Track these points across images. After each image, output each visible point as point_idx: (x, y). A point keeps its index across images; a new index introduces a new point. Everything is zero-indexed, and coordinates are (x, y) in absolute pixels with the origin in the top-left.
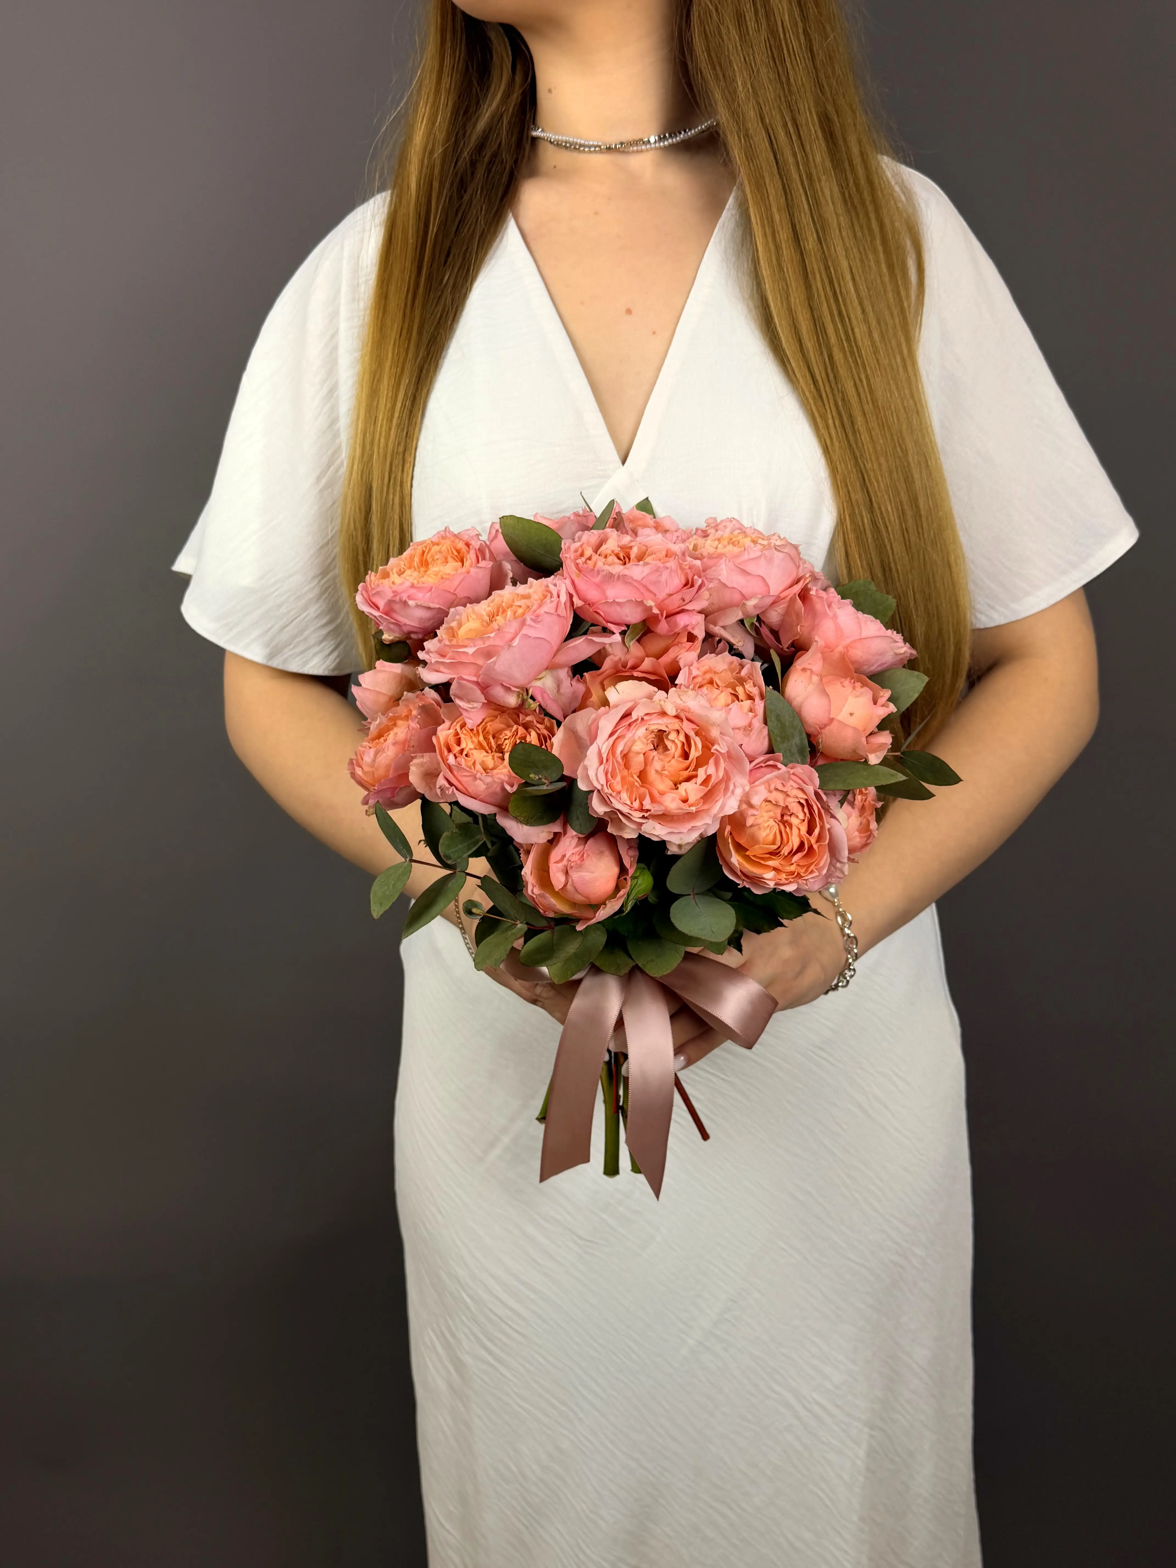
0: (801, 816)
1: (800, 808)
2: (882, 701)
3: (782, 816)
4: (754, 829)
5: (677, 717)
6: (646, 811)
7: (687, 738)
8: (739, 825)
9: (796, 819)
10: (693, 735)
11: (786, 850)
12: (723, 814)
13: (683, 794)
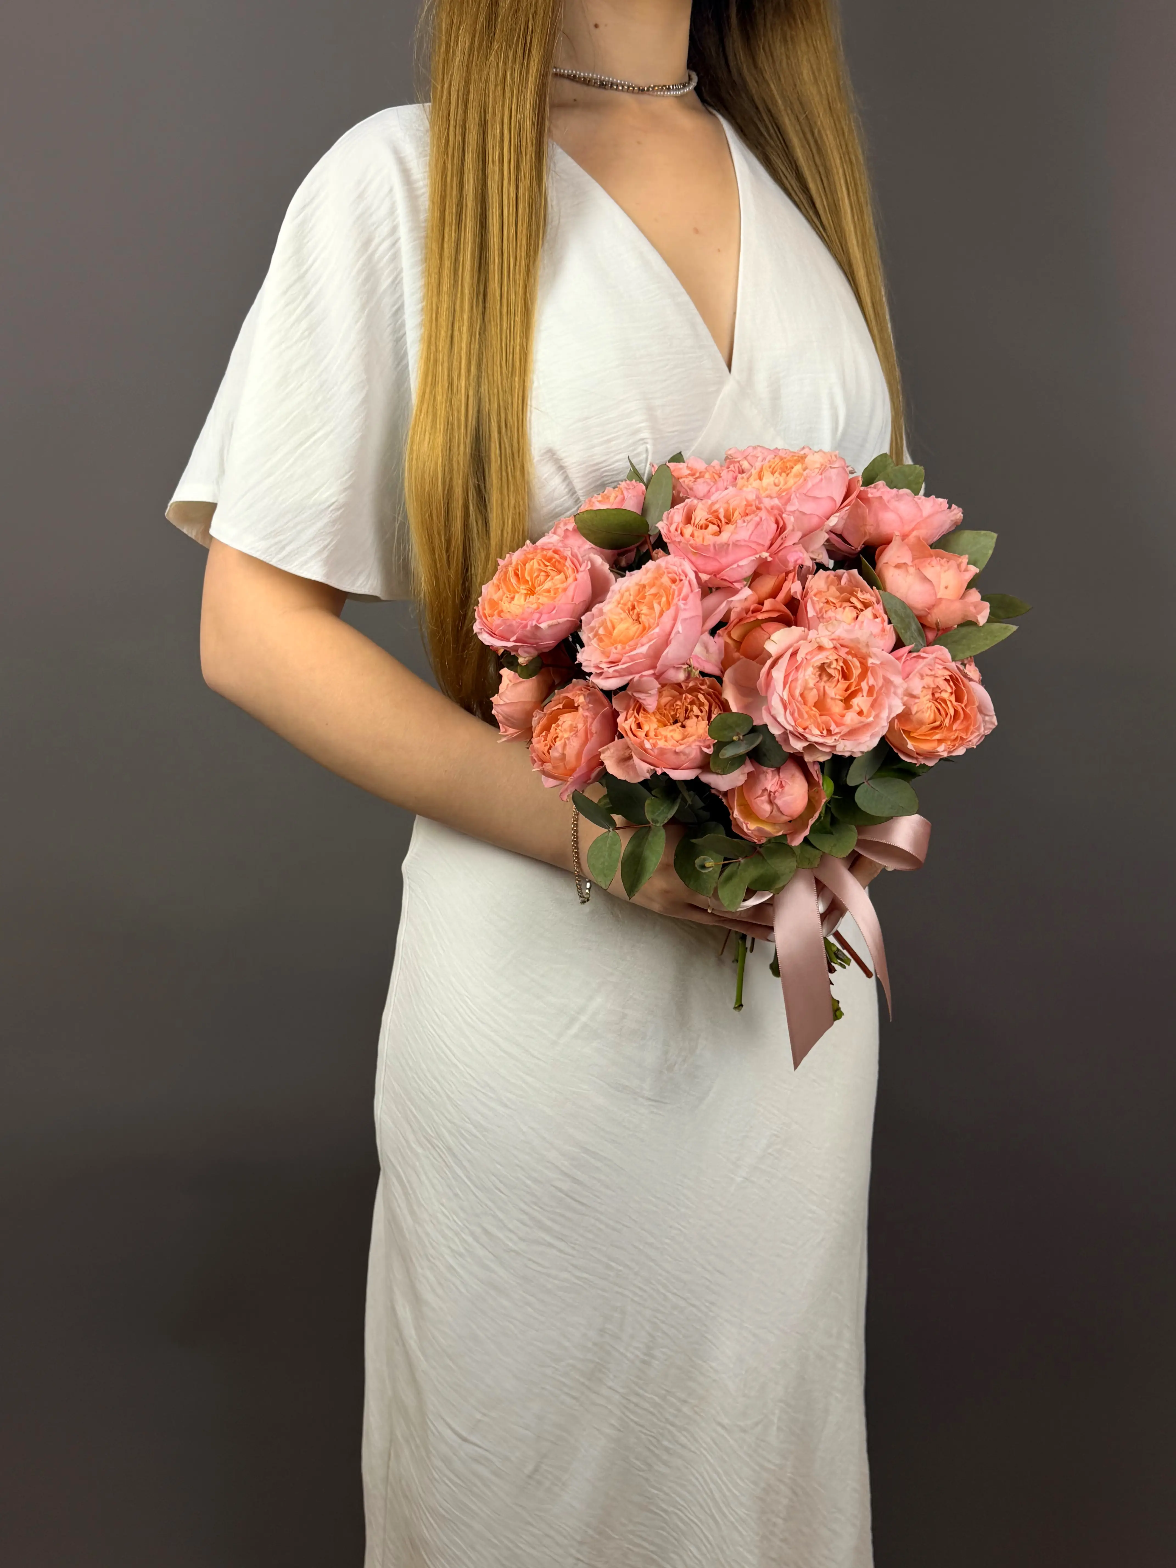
0: (949, 690)
1: (946, 683)
2: (964, 566)
3: (933, 694)
4: (918, 714)
5: (835, 648)
6: (836, 734)
7: (845, 662)
8: (905, 716)
9: (947, 694)
10: (849, 657)
11: (947, 722)
12: (894, 715)
13: (858, 709)
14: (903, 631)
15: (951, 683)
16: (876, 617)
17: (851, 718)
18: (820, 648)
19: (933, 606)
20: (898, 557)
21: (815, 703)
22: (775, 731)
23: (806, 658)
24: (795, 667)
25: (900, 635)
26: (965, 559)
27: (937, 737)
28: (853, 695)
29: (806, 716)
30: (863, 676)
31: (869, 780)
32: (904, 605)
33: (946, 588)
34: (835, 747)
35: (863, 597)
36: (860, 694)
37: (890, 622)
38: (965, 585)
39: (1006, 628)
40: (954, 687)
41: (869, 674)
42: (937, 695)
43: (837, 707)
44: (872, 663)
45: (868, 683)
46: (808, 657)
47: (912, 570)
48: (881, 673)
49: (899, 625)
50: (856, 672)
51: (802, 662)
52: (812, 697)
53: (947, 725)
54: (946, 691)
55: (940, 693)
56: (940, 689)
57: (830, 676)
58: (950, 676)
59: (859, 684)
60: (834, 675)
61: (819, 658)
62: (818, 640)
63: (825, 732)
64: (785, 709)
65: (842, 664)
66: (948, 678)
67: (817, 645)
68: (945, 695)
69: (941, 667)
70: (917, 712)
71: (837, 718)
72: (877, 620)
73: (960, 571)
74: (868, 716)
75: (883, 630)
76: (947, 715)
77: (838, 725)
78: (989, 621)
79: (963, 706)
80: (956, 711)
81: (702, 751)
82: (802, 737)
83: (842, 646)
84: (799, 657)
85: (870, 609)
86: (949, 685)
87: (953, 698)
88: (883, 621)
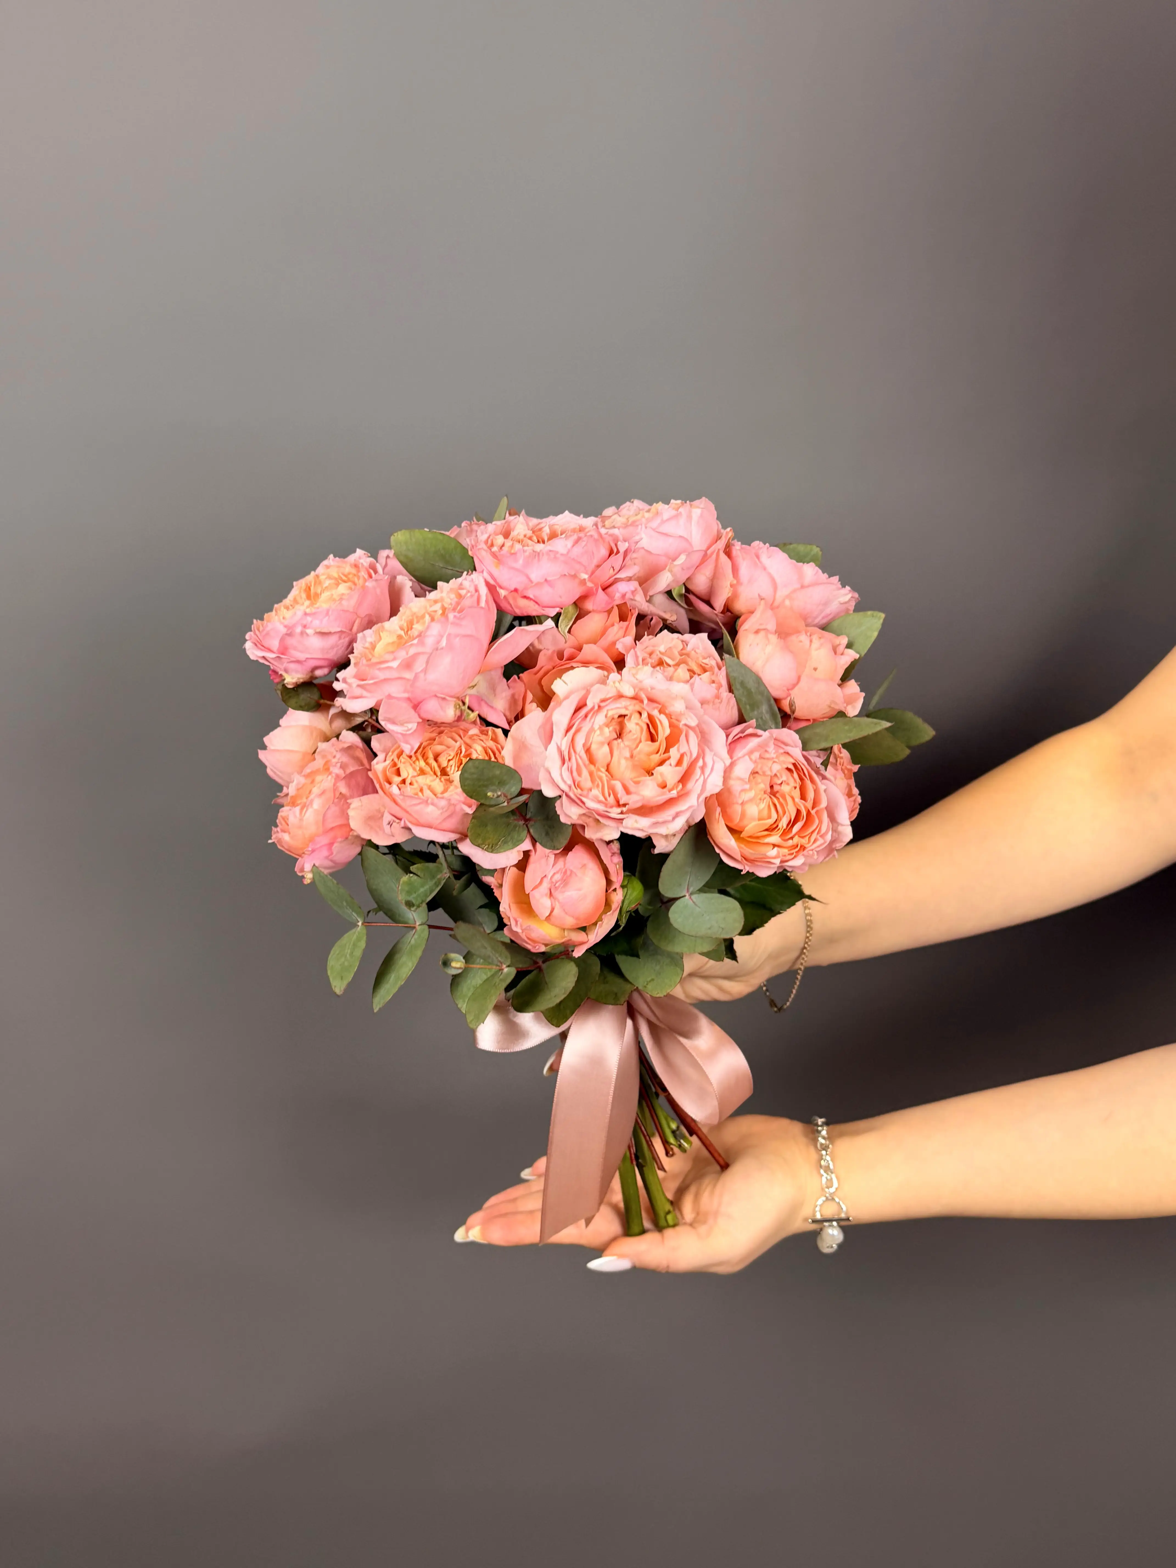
0: (791, 782)
1: (789, 774)
2: (842, 650)
3: (772, 787)
5: (635, 697)
6: (624, 805)
7: (650, 717)
8: (724, 799)
9: (789, 787)
11: (783, 823)
16: (712, 682)
18: (620, 696)
19: (793, 687)
20: (760, 624)
21: (607, 765)
23: (599, 706)
24: (583, 714)
26: (842, 641)
27: (769, 840)
28: (661, 763)
29: (587, 776)
30: (672, 740)
31: (692, 892)
32: (759, 681)
34: (622, 822)
35: (704, 660)
38: (842, 673)
39: (880, 725)
40: (798, 781)
41: (683, 738)
43: (631, 773)
45: (678, 750)
46: (602, 704)
48: (695, 740)
49: (744, 699)
50: (664, 732)
53: (785, 827)
54: (788, 784)
55: (780, 784)
56: (779, 779)
57: (630, 734)
58: (794, 765)
59: (667, 751)
60: (634, 732)
61: (614, 709)
62: (617, 684)
63: (611, 800)
65: (645, 719)
66: (791, 767)
67: (615, 692)
68: (785, 789)
69: (782, 752)
70: (737, 801)
71: (631, 787)
73: (835, 653)
74: (670, 791)
76: (784, 813)
77: (628, 792)
78: (860, 714)
80: (798, 812)
82: (578, 802)
84: (589, 704)
85: (707, 674)
88: (720, 686)
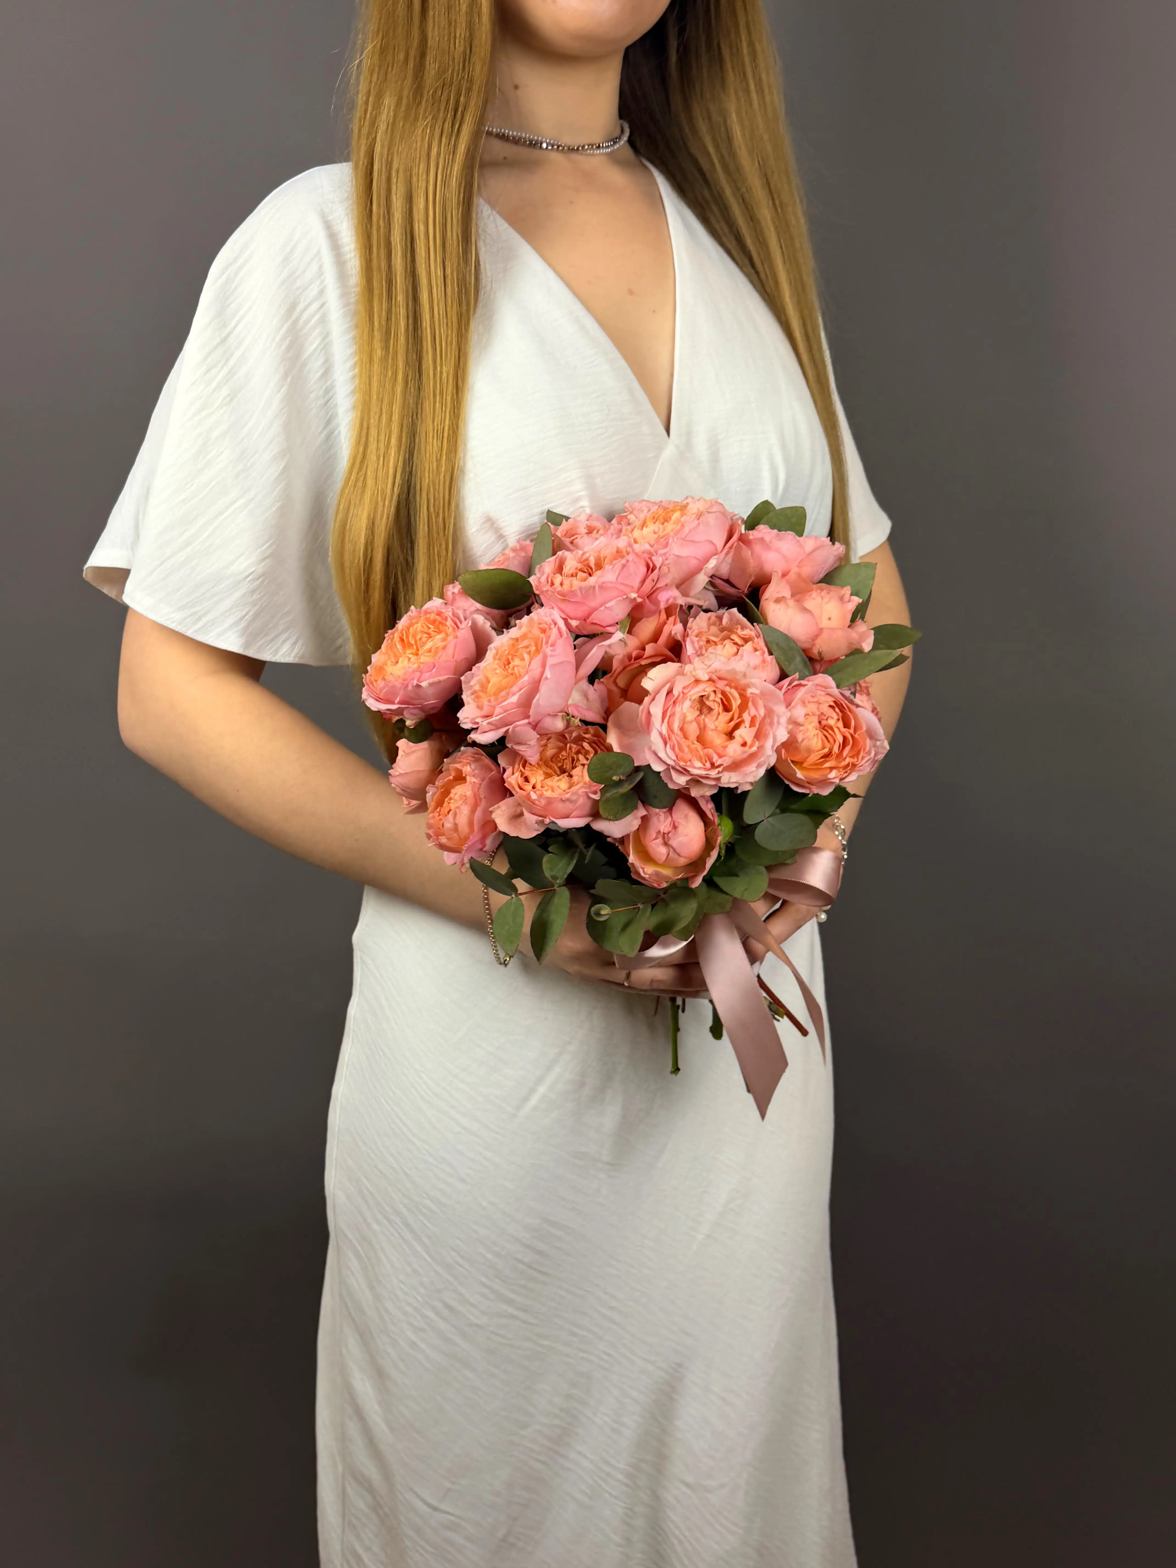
0: (835, 717)
1: (831, 710)
2: (846, 597)
3: (820, 722)
4: (805, 743)
5: (710, 680)
6: (719, 766)
7: (723, 693)
8: (790, 745)
9: (833, 721)
10: (727, 689)
11: (836, 749)
12: (778, 744)
13: (741, 741)
14: (786, 663)
15: (837, 710)
16: (756, 650)
17: (734, 750)
18: (697, 681)
19: (817, 636)
20: (778, 592)
21: (698, 737)
22: (657, 767)
23: (683, 693)
24: (672, 702)
25: (784, 667)
26: (847, 591)
27: (827, 765)
28: (737, 727)
29: (686, 749)
30: (743, 707)
31: (769, 817)
32: (787, 638)
33: (830, 619)
34: (718, 779)
35: (743, 633)
36: (743, 726)
37: (771, 653)
38: (849, 617)
39: (889, 654)
40: (840, 714)
41: (750, 704)
42: (824, 723)
43: (718, 740)
44: (751, 693)
45: (749, 714)
46: (685, 691)
47: (791, 602)
48: (761, 703)
49: (781, 657)
50: (736, 703)
51: (679, 695)
52: (693, 730)
53: (837, 752)
54: (832, 718)
55: (827, 720)
56: (825, 716)
57: (710, 709)
58: (835, 702)
59: (740, 716)
60: (713, 707)
61: (695, 692)
62: (693, 673)
63: (708, 765)
64: (666, 744)
65: (720, 696)
66: (833, 704)
67: (693, 679)
68: (831, 722)
69: (823, 693)
70: (803, 740)
71: (720, 751)
72: (757, 653)
73: (844, 602)
74: (751, 747)
75: (764, 661)
76: (835, 741)
77: (720, 756)
78: (875, 647)
79: (852, 731)
80: (845, 738)
81: (589, 798)
82: (684, 771)
83: (720, 678)
84: (675, 692)
85: (750, 643)
86: (835, 711)
87: (840, 724)
88: (764, 653)
